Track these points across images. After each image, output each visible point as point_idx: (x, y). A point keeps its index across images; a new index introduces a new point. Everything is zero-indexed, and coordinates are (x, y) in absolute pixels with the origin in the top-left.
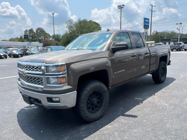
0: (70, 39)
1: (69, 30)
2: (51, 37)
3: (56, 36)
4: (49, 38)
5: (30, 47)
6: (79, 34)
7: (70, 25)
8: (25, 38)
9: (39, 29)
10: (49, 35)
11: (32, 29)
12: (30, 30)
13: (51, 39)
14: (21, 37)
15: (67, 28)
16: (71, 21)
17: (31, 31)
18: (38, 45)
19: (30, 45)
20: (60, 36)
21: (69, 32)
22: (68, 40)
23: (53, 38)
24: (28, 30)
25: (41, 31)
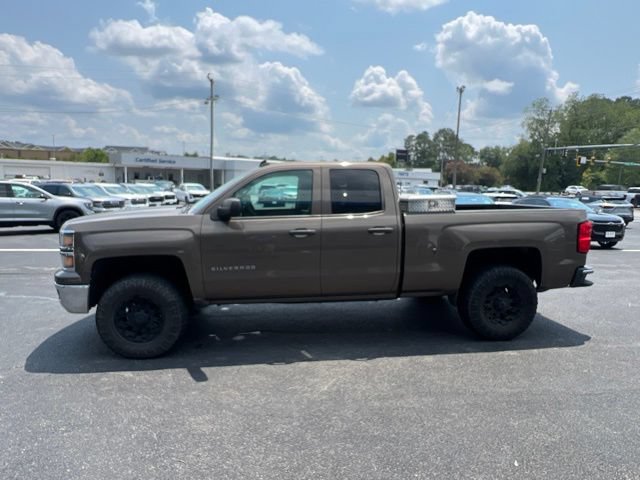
0: (529, 162)
1: (529, 135)
2: (477, 153)
3: (493, 150)
4: (469, 157)
5: (403, 181)
6: (553, 146)
7: (537, 117)
8: (398, 157)
9: (442, 131)
10: (472, 149)
11: (425, 133)
12: (419, 137)
13: (476, 161)
14: (391, 154)
15: (526, 128)
16: (541, 105)
17: (423, 137)
18: (426, 177)
19: (405, 176)
20: (504, 153)
21: (531, 140)
22: (523, 164)
23: (482, 157)
24: (416, 135)
25: (451, 140)
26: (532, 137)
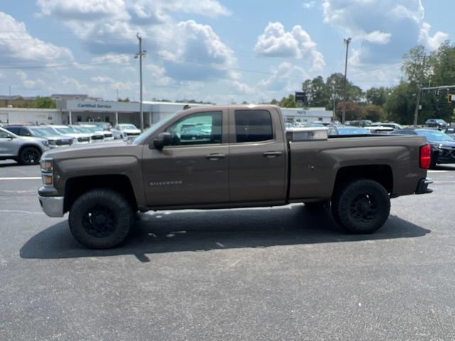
0: (408, 100)
1: (408, 77)
2: (364, 94)
3: (378, 91)
4: (357, 97)
5: (302, 119)
6: (427, 86)
7: (414, 62)
8: (297, 98)
9: (334, 76)
10: (360, 90)
11: (320, 77)
12: (315, 81)
13: (363, 100)
14: (291, 96)
15: (405, 71)
16: (418, 51)
17: (318, 81)
18: (320, 115)
19: (303, 115)
20: (387, 93)
21: (409, 82)
22: (403, 103)
23: (368, 97)
24: (312, 79)
25: (341, 82)
26: (410, 78)
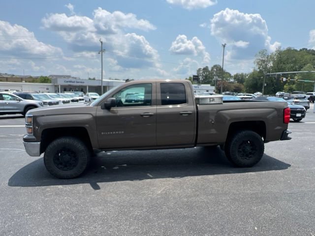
0: (258, 80)
2: (232, 77)
3: (240, 75)
4: (228, 79)
5: (196, 91)
6: (270, 73)
7: (261, 59)
8: (194, 79)
9: (215, 66)
10: (230, 75)
11: (207, 67)
12: (204, 69)
13: (232, 80)
14: (190, 77)
15: (256, 64)
16: (263, 52)
17: (206, 69)
18: (207, 89)
19: (197, 88)
20: (246, 76)
21: (259, 70)
22: (255, 82)
23: (235, 79)
24: (202, 68)
25: (220, 70)
26: (259, 68)
